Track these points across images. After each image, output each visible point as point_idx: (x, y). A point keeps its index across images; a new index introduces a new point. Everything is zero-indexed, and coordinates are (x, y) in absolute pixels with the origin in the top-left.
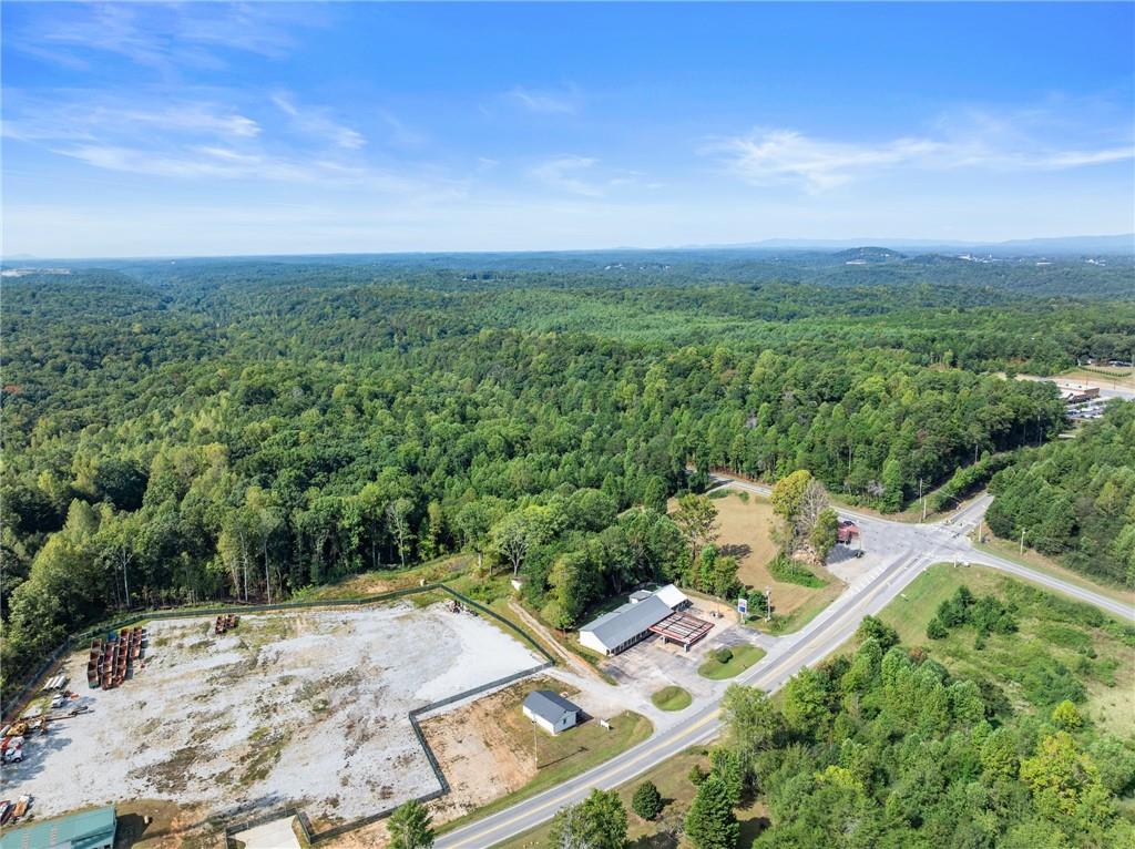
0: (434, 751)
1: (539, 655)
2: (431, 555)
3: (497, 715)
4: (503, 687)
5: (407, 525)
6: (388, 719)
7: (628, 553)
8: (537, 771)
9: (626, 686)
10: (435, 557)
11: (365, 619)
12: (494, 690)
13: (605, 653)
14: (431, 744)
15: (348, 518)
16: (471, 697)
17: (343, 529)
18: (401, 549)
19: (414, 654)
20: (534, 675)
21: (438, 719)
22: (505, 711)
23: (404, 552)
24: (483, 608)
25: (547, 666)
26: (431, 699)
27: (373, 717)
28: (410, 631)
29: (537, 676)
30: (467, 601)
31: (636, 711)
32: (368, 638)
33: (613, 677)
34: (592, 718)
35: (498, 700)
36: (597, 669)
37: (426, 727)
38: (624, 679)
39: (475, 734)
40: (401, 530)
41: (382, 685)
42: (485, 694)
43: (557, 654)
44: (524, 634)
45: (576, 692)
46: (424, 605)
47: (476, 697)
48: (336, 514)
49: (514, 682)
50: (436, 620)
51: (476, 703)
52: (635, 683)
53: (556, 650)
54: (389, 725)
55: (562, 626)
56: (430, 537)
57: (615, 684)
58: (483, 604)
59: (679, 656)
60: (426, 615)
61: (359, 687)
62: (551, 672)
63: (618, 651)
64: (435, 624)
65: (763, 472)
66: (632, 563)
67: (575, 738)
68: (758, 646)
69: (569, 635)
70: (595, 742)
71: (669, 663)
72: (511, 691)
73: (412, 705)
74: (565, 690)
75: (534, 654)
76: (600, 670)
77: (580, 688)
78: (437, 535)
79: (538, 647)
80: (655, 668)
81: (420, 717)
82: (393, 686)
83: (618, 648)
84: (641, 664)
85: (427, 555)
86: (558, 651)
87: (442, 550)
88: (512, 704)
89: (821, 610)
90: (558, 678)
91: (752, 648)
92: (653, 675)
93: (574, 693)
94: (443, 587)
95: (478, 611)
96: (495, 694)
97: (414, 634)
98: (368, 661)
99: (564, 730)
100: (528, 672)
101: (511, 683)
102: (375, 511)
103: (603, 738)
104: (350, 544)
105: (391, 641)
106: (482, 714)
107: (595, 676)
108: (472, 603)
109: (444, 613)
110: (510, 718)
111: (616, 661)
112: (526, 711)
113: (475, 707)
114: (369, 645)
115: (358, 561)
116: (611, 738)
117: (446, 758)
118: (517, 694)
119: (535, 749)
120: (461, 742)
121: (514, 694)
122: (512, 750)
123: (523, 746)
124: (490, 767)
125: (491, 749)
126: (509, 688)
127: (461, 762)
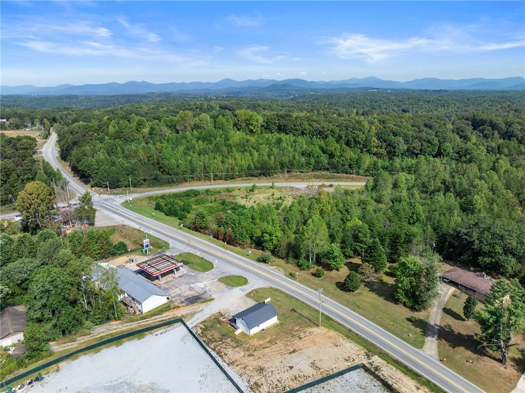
21: (255, 386)
22: (245, 346)
39: (278, 360)
45: (220, 314)
51: (231, 363)
70: (285, 306)
72: (216, 344)
74: (216, 318)
77: (215, 312)
88: (236, 342)
103: (280, 304)
110: (257, 342)
113: (237, 363)
117: (315, 374)
118: (222, 341)
119: (297, 328)
120: (291, 368)
121: (221, 342)
122: (300, 339)
123: (295, 334)
124: (323, 348)
125: (299, 349)
126: (212, 346)
127: (318, 364)
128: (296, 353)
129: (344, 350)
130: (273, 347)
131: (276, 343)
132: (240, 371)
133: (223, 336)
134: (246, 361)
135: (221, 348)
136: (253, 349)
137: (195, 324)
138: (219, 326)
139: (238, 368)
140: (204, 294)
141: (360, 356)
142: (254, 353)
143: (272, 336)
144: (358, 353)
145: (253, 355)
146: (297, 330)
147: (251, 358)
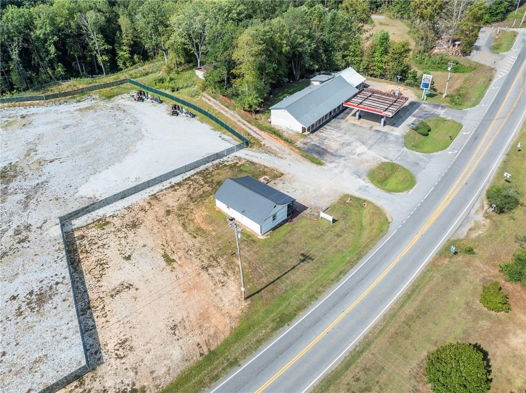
0: (87, 278)
1: (228, 136)
2: (128, 64)
3: (182, 213)
4: (188, 174)
5: (100, 36)
6: (34, 228)
7: (310, 36)
8: (245, 304)
9: (333, 165)
10: (132, 65)
11: (46, 113)
12: (179, 179)
13: (300, 131)
14: (85, 265)
15: (41, 28)
16: (148, 190)
17: (38, 38)
18: (100, 59)
19: (88, 143)
20: (225, 158)
21: (102, 223)
22: (192, 205)
23: (104, 61)
24: (167, 96)
25: (239, 147)
26: (97, 196)
27: (14, 226)
28: (89, 120)
29: (229, 159)
30: (152, 90)
31: (357, 194)
32: (41, 129)
33: (316, 156)
34: (306, 208)
35: (183, 192)
36: (296, 147)
37: (83, 237)
38: (328, 157)
39: (150, 243)
40: (97, 42)
41: (40, 181)
42: (166, 184)
43: (249, 134)
44: (211, 117)
45: (278, 175)
46: (109, 97)
47: (155, 189)
48: (29, 25)
49: (202, 168)
50: (119, 109)
51: (155, 197)
52: (342, 161)
53: (247, 129)
54: (32, 236)
55: (251, 107)
56: (125, 48)
57: (320, 164)
58: (168, 92)
59: (377, 131)
60: (109, 105)
61: (11, 185)
62: (245, 154)
63: (314, 129)
64: (117, 113)
65: (380, 5)
66: (313, 46)
67: (290, 239)
68: (449, 118)
69: (258, 116)
70: (319, 244)
71: (370, 138)
72: (200, 179)
73: (70, 205)
74: (265, 173)
75: (224, 136)
76: (299, 149)
77: (281, 170)
78: (130, 46)
79: (227, 128)
80: (358, 144)
81: (77, 223)
82: (52, 181)
83: (313, 126)
84: (342, 140)
85: (124, 63)
86: (250, 131)
87: (136, 60)
88: (201, 196)
89: (486, 87)
90: (255, 160)
91: (444, 120)
92: (359, 151)
93: (276, 177)
94: (130, 81)
95: (162, 98)
96: (179, 184)
97: (93, 123)
98: (32, 154)
99: (274, 229)
100: (218, 156)
101: (198, 170)
102: (70, 24)
103: (328, 237)
104: (48, 52)
105: (66, 131)
106: (162, 212)
107: (295, 155)
108: (156, 92)
109: (129, 103)
110: (199, 215)
111: (314, 139)
112: (220, 205)
113: (153, 202)
114: (40, 137)
115: (60, 69)
116: (338, 236)
117: (103, 289)
120: (127, 258)
122: (204, 268)
123: (220, 260)
124: (171, 302)
125: (172, 267)
127: (126, 295)
128: (164, 264)
129: (156, 340)
130: (185, 233)
131: (195, 238)
141: (132, 374)
143: (214, 231)
144: (143, 371)
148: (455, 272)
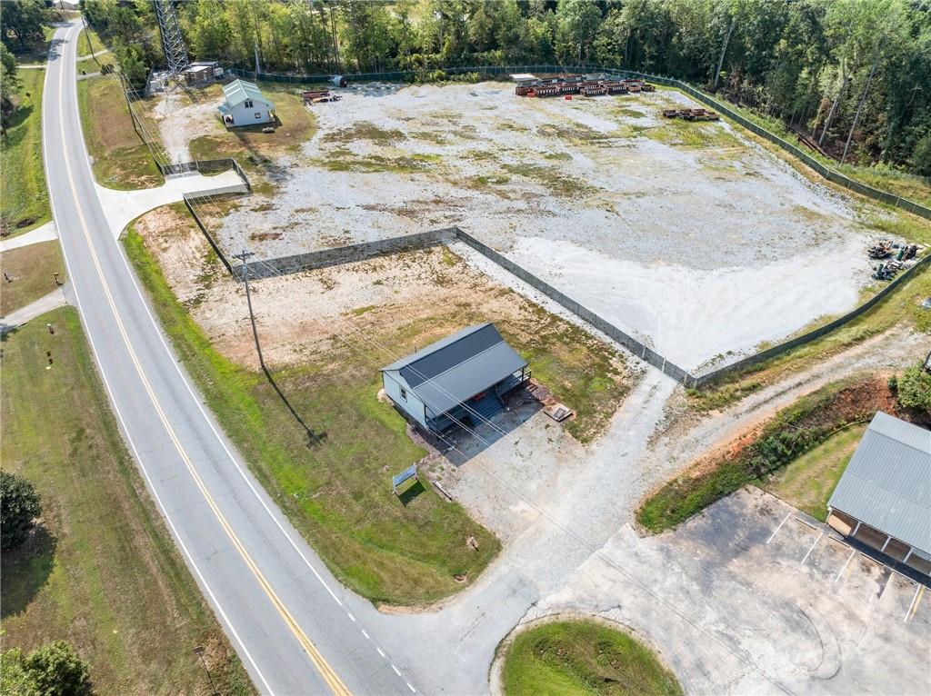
0: (356, 263)
14: (378, 260)
20: (633, 358)
21: (453, 261)
37: (429, 253)
39: (401, 296)
42: (541, 300)
43: (748, 391)
45: (579, 434)
49: (595, 332)
51: (506, 292)
53: (775, 389)
62: (658, 385)
67: (365, 424)
74: (585, 413)
90: (634, 399)
96: (540, 311)
101: (587, 327)
111: (806, 538)
113: (493, 292)
118: (542, 337)
119: (331, 366)
120: (379, 283)
121: (543, 333)
122: (334, 337)
123: (344, 350)
125: (347, 314)
126: (563, 327)
128: (357, 307)
130: (411, 321)
131: (399, 330)
132: (484, 280)
133: (544, 350)
134: (475, 296)
135: (539, 322)
136: (458, 318)
137: (645, 386)
138: (568, 385)
139: (490, 285)
140: (708, 567)
142: (457, 309)
143: (409, 345)
145: (459, 305)
146: (333, 359)
147: (463, 300)
148: (169, 663)
